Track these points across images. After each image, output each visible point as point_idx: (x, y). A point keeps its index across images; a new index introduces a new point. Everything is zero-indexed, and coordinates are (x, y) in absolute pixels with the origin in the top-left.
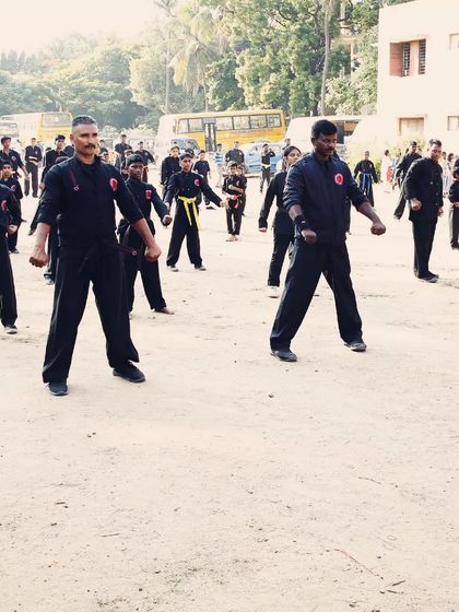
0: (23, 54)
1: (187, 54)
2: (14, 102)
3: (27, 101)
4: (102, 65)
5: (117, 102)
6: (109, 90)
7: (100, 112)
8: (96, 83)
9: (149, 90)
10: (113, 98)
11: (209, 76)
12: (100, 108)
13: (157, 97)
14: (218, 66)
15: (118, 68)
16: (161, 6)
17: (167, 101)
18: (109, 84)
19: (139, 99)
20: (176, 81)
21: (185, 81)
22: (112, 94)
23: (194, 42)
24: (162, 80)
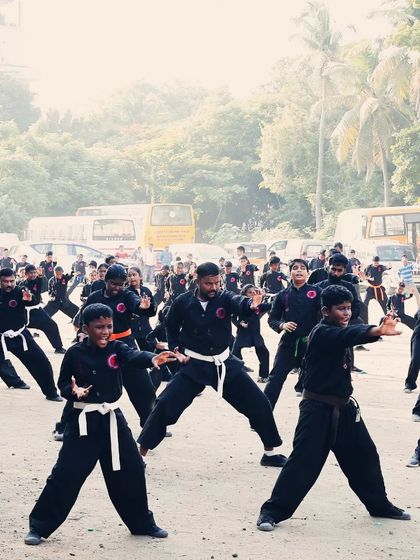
0: (68, 116)
1: (363, 116)
2: (94, 187)
3: (110, 186)
4: (213, 132)
5: (238, 189)
6: (224, 171)
7: (215, 203)
8: (206, 160)
9: (289, 171)
10: (231, 183)
11: (397, 150)
12: (213, 197)
13: (301, 181)
14: (410, 135)
15: (242, 135)
16: (314, 46)
17: (318, 188)
18: (224, 161)
19: (273, 183)
20: (339, 156)
21: (355, 157)
22: (229, 176)
23: (371, 100)
24: (311, 156)
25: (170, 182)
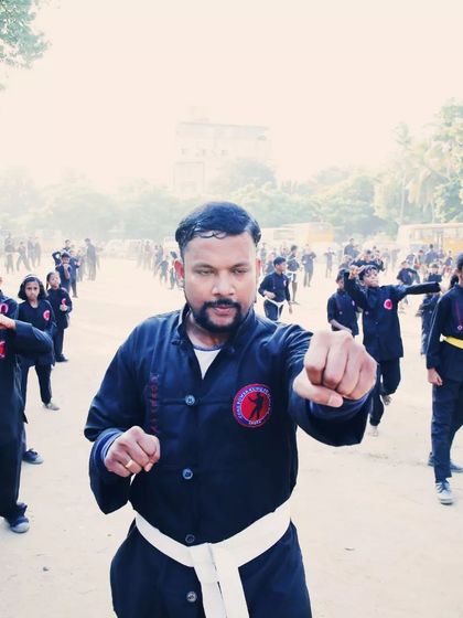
1: (421, 178)
2: (290, 215)
3: (299, 215)
4: (353, 188)
5: (365, 216)
6: (358, 207)
7: (352, 223)
8: (349, 201)
9: (389, 207)
10: (361, 213)
11: (437, 196)
12: (351, 220)
13: (394, 211)
14: (445, 188)
15: (365, 191)
16: (401, 143)
17: (401, 215)
18: (358, 202)
19: (380, 213)
20: (410, 200)
21: (417, 200)
22: (360, 209)
23: (426, 170)
24: (398, 200)
25: (331, 213)
